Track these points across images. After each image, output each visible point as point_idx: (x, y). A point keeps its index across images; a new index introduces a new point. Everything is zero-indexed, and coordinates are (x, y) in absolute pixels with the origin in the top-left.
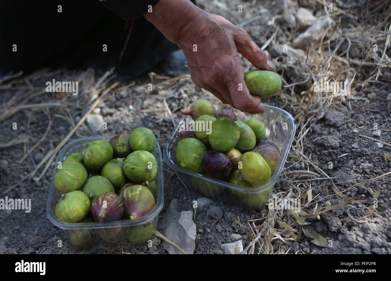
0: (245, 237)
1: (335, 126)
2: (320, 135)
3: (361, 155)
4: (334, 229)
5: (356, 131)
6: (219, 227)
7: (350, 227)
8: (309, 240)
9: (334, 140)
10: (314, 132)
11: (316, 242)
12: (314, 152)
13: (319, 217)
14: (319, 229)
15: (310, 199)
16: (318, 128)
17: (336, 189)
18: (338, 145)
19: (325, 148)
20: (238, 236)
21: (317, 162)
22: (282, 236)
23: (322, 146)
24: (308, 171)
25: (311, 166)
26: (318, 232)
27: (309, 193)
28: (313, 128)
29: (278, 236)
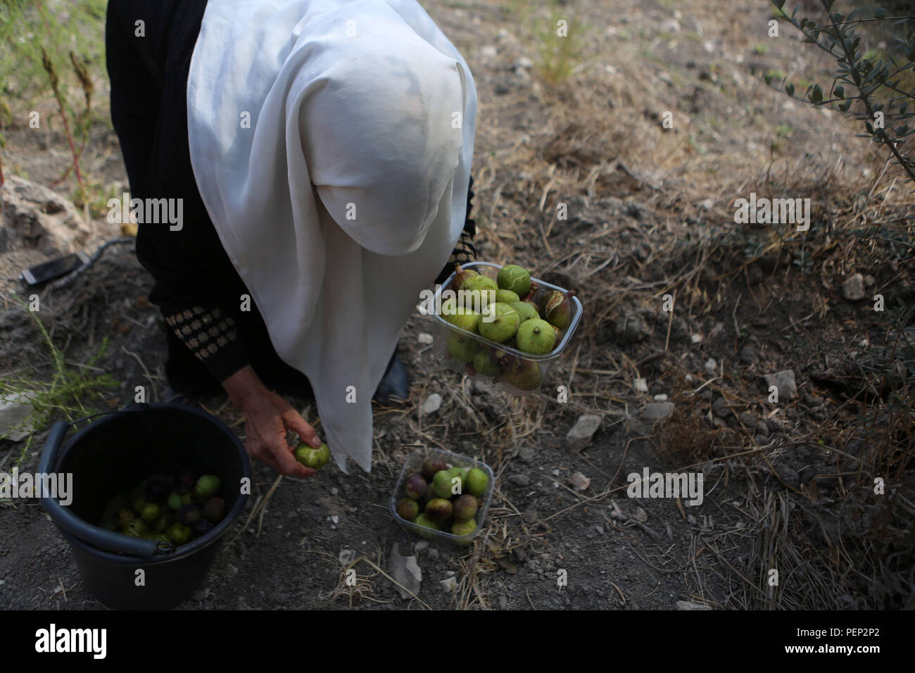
0: (458, 572)
1: (525, 463)
2: (515, 472)
3: (543, 494)
4: (521, 559)
5: (541, 468)
6: (437, 567)
7: (532, 557)
8: (504, 569)
9: (523, 478)
10: (509, 469)
11: (508, 571)
12: (509, 489)
13: (511, 552)
14: (512, 560)
15: (505, 535)
16: (512, 465)
17: (523, 525)
18: (527, 483)
19: (518, 486)
20: (452, 573)
21: (511, 499)
22: (485, 569)
23: (515, 484)
24: (504, 508)
25: (506, 503)
26: (510, 562)
27: (504, 529)
28: (508, 465)
29: (481, 570)
